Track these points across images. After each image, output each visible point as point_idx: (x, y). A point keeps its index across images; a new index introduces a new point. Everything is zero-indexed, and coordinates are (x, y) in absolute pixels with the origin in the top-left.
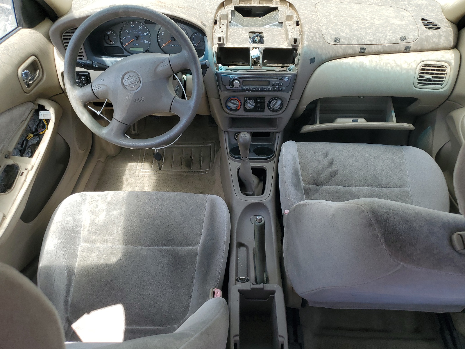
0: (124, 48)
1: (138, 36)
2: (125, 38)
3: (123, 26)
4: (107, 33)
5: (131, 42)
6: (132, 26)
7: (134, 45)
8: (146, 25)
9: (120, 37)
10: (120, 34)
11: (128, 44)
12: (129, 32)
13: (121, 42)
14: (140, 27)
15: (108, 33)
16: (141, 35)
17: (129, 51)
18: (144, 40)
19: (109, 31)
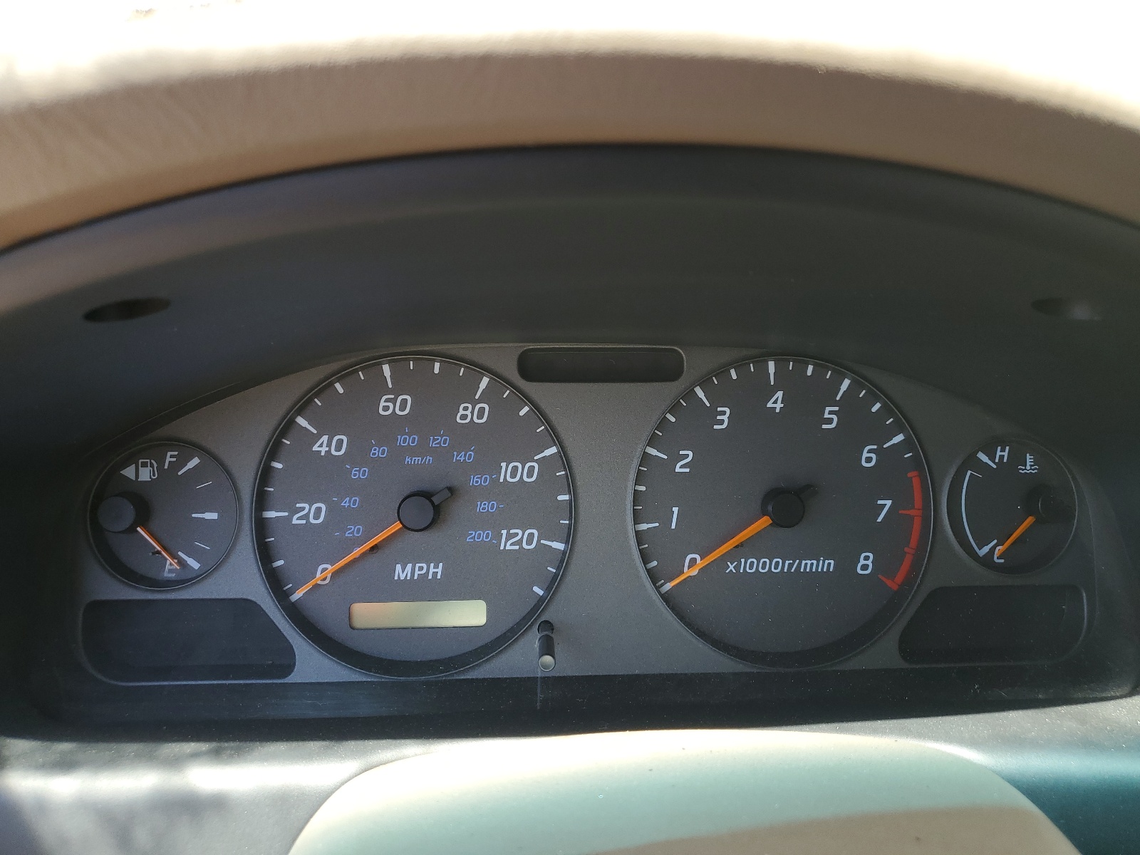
0: (296, 614)
1: (451, 490)
2: (311, 513)
3: (302, 406)
4: (129, 472)
5: (374, 549)
6: (387, 408)
7: (402, 572)
8: (529, 387)
9: (261, 501)
10: (265, 475)
11: (335, 574)
12: (357, 454)
13: (265, 554)
14: (468, 413)
15: (145, 475)
16: (475, 480)
17: (335, 629)
18: (495, 523)
19: (154, 449)
